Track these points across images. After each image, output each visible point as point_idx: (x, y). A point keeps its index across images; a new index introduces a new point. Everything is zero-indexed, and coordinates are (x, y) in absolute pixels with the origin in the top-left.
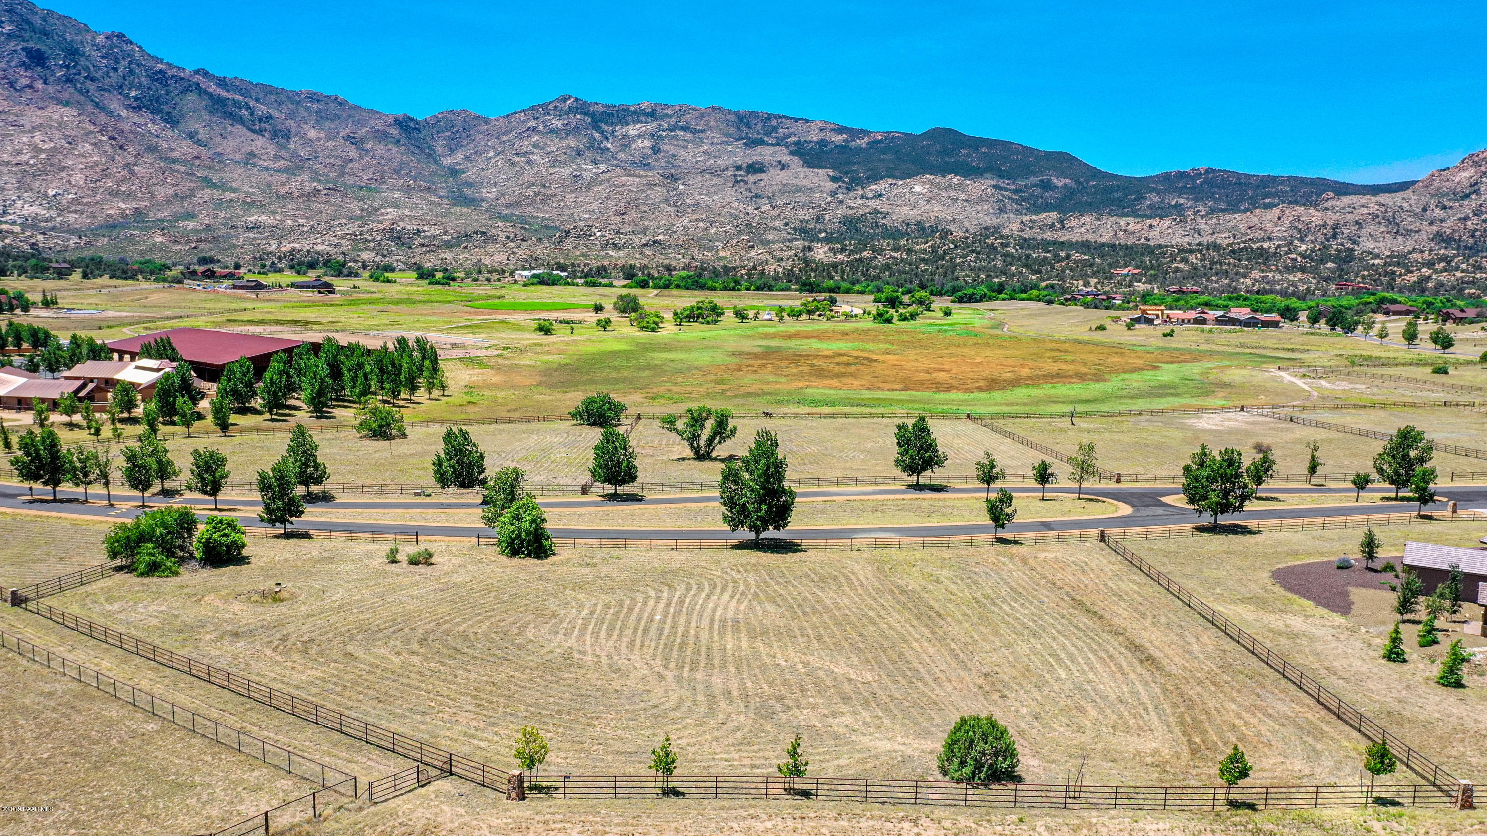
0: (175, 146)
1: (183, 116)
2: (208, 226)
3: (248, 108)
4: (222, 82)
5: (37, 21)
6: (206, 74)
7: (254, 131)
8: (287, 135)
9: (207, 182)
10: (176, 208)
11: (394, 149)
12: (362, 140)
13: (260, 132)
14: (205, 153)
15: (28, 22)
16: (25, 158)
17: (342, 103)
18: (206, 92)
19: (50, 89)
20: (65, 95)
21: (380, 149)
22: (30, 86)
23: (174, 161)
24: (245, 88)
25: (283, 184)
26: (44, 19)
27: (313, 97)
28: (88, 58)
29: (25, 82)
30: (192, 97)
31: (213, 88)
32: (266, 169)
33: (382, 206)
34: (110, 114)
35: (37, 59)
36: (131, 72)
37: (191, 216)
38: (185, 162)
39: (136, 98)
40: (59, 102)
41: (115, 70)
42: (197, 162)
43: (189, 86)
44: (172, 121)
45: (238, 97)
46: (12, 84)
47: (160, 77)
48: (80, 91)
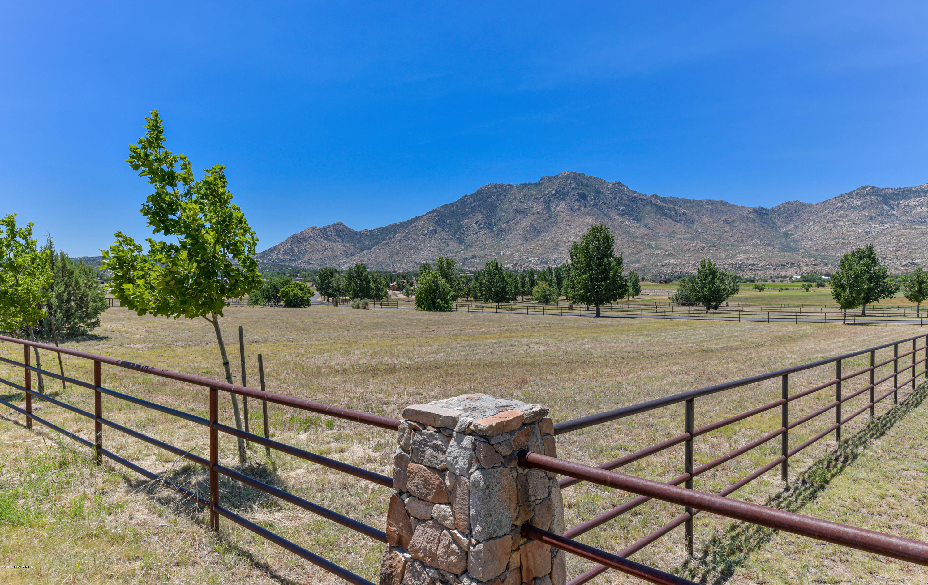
0: (636, 230)
1: (643, 217)
2: (644, 265)
3: (675, 210)
4: (664, 200)
5: (585, 181)
6: (656, 196)
7: (676, 221)
8: (693, 222)
9: (649, 246)
10: (633, 258)
11: (751, 225)
12: (733, 221)
13: (679, 221)
14: (651, 233)
15: (581, 182)
16: (571, 239)
17: (724, 204)
18: (654, 204)
19: (587, 209)
20: (592, 212)
21: (743, 226)
22: (579, 209)
23: (636, 237)
24: (675, 201)
25: (686, 245)
26: (588, 180)
27: (710, 202)
28: (604, 195)
29: (577, 207)
30: (648, 208)
31: (659, 203)
32: (680, 239)
33: (737, 254)
34: (611, 218)
35: (583, 197)
36: (622, 199)
37: (638, 261)
38: (641, 238)
39: (623, 210)
40: (590, 215)
41: (615, 198)
42: (646, 237)
43: (647, 202)
44: (637, 219)
45: (671, 206)
46: (572, 209)
47: (634, 200)
48: (599, 210)
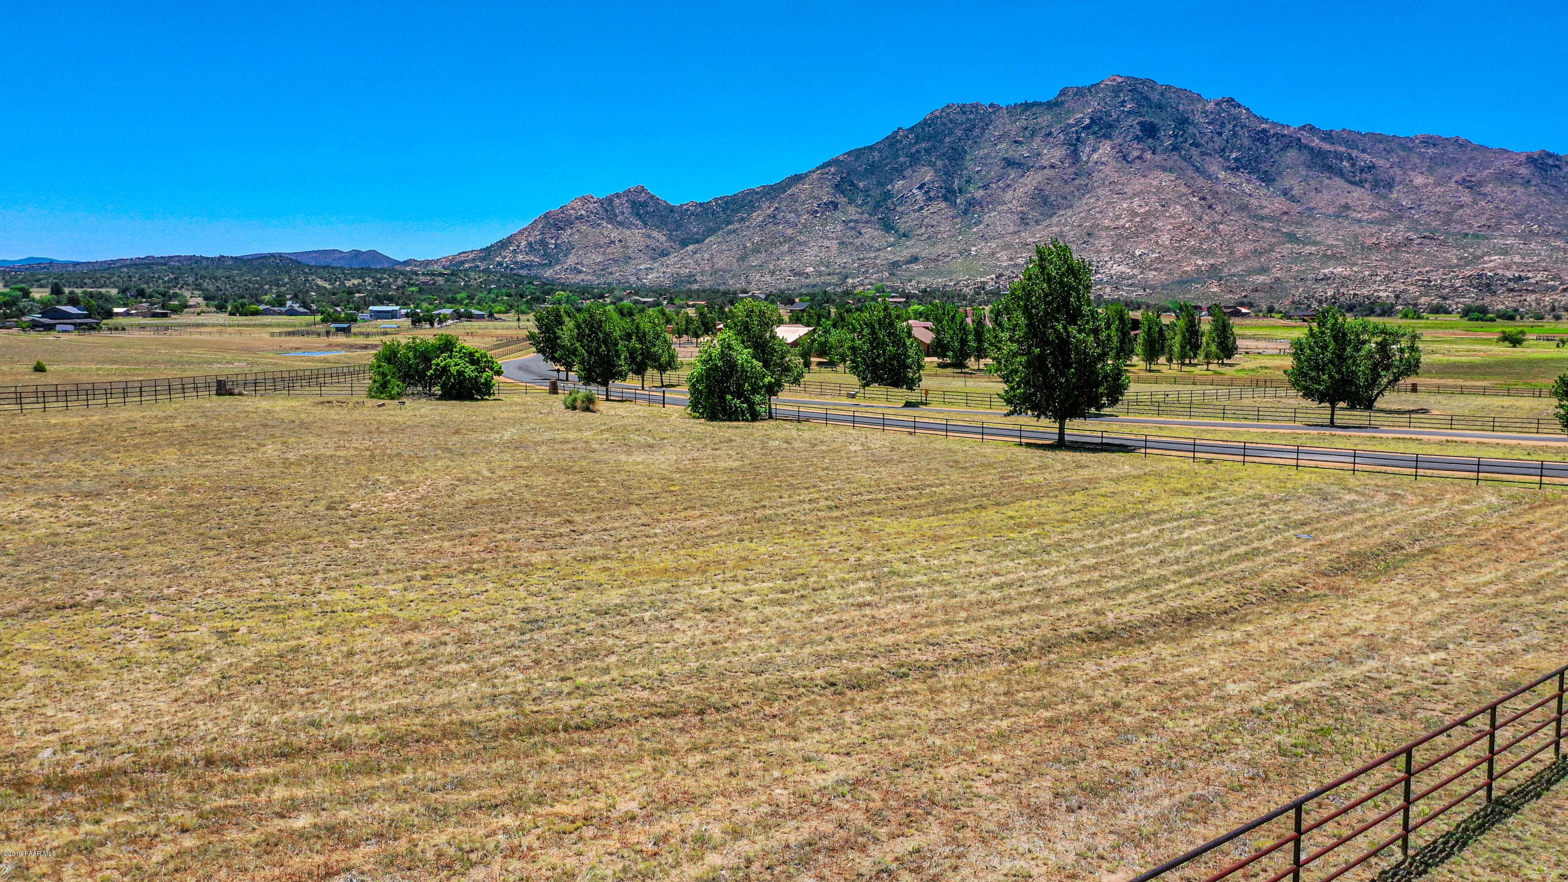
0: (1264, 203)
1: (1280, 174)
2: (1277, 280)
3: (1350, 158)
4: (1328, 136)
5: (1155, 97)
6: (1312, 129)
7: (1351, 183)
8: (1390, 185)
9: (1292, 237)
10: (1253, 263)
11: (1520, 190)
12: (1480, 183)
13: (1360, 184)
14: (1297, 208)
15: (1147, 99)
16: (1122, 222)
17: (1461, 144)
18: (1306, 147)
19: (1157, 158)
20: (1170, 163)
21: (1502, 192)
22: (1140, 158)
23: (1262, 218)
24: (1351, 140)
25: (1372, 235)
26: (1162, 94)
27: (1429, 141)
28: (1196, 126)
29: (1136, 153)
30: (1292, 153)
31: (1316, 142)
32: (1359, 221)
33: (1485, 254)
34: (1209, 177)
35: (1150, 131)
36: (1235, 134)
37: (1263, 270)
38: (1270, 218)
39: (1236, 160)
40: (1164, 169)
41: (1220, 134)
42: (1285, 218)
43: (1291, 142)
44: (1267, 179)
45: (1342, 149)
46: (1125, 157)
47: (1262, 137)
48: (1184, 158)
